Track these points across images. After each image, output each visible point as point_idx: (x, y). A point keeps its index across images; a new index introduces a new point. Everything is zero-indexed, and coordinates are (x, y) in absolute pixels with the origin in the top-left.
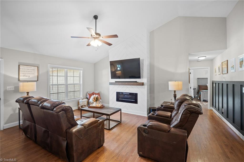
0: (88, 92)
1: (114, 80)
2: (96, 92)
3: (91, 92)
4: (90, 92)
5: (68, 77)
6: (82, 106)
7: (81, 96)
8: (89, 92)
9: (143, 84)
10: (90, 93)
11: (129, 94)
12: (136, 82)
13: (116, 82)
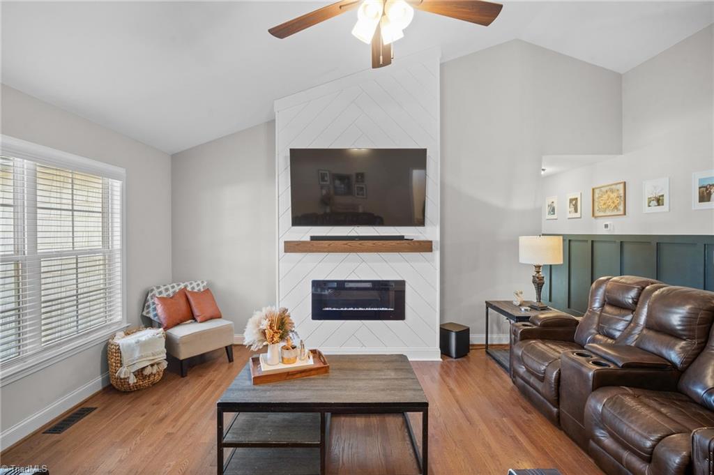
0: (152, 290)
1: (305, 233)
2: (193, 288)
3: (167, 290)
4: (162, 289)
5: (39, 211)
6: (138, 371)
7: (118, 316)
8: (158, 288)
9: (426, 247)
10: (164, 295)
11: (368, 285)
12: (401, 238)
13: (313, 238)
